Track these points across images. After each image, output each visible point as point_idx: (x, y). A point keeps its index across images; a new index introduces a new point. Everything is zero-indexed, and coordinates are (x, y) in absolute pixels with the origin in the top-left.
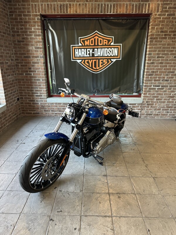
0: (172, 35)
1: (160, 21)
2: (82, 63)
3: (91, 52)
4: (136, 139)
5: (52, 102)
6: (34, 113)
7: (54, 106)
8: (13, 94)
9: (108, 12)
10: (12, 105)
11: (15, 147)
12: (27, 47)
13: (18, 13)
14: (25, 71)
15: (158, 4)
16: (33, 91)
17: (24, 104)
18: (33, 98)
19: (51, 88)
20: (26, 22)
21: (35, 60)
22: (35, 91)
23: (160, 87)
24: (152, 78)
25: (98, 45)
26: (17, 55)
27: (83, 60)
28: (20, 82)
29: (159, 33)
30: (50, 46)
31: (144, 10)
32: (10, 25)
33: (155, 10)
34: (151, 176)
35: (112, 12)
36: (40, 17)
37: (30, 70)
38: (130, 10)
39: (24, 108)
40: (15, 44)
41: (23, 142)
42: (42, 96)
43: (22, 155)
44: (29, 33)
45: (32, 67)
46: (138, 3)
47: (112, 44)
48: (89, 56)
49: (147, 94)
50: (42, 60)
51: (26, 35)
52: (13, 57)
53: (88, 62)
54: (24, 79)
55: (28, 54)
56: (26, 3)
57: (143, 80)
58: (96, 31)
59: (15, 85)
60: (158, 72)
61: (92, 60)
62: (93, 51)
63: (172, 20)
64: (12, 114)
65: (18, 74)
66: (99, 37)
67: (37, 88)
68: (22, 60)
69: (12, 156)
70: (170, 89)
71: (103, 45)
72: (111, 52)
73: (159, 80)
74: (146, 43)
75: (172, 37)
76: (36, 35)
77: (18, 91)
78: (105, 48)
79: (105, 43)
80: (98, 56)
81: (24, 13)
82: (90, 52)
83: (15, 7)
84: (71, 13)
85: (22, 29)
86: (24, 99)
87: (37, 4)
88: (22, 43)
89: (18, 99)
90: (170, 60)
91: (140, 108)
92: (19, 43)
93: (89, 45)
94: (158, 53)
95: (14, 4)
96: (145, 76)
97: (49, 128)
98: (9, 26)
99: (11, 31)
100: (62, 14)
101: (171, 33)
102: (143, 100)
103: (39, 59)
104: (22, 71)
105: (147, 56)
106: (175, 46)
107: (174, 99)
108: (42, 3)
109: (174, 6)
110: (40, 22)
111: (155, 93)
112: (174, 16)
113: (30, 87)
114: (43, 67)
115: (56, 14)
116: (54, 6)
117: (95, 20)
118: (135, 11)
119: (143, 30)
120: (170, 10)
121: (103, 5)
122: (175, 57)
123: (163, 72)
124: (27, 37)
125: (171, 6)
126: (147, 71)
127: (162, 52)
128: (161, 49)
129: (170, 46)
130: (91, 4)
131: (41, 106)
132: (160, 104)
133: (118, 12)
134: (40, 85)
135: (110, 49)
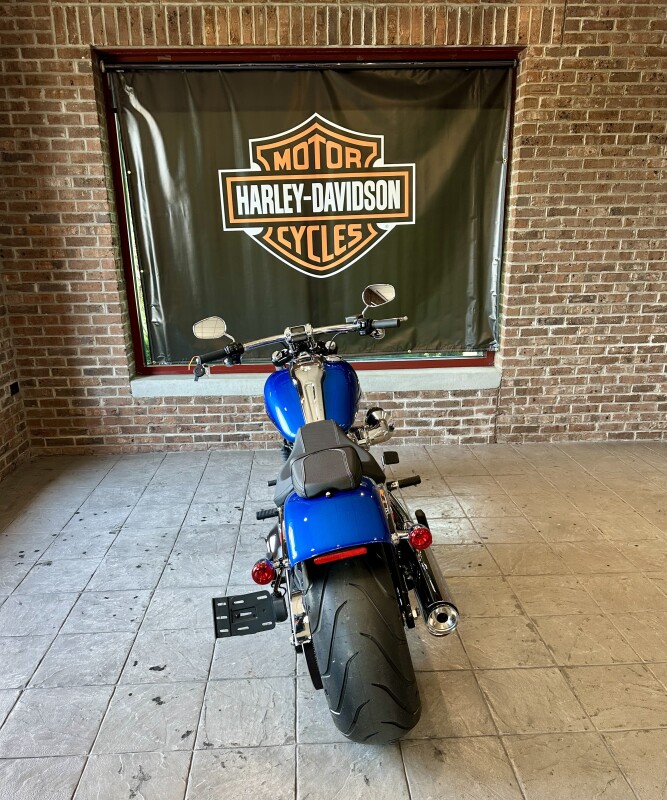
0: (601, 128)
1: (555, 77)
2: (266, 237)
3: (298, 195)
4: (484, 525)
5: (152, 396)
6: (80, 442)
7: (162, 411)
9: (357, 41)
11: (13, 578)
12: (43, 180)
14: (37, 277)
15: (546, 9)
16: (73, 352)
17: (40, 408)
18: (74, 382)
19: (146, 339)
20: (34, 81)
21: (77, 232)
22: (82, 353)
23: (562, 324)
24: (533, 291)
25: (324, 169)
26: (2, 212)
27: (270, 229)
28: (20, 320)
29: (551, 119)
30: (134, 173)
31: (494, 34)
33: (535, 33)
34: (553, 661)
35: (374, 41)
36: (90, 62)
37: (57, 271)
38: (443, 31)
39: (37, 423)
41: (45, 559)
42: (109, 371)
43: (42, 611)
44: (47, 123)
45: (67, 260)
46: (469, 7)
48: (291, 211)
49: (515, 354)
50: (107, 232)
51: (35, 131)
53: (288, 236)
54: (36, 307)
55: (46, 206)
56: (32, 5)
58: (316, 114)
60: (553, 266)
61: (303, 228)
62: (307, 191)
63: (599, 71)
65: (8, 288)
67: (91, 341)
68: (24, 229)
70: (602, 331)
71: (343, 170)
72: (374, 193)
73: (561, 299)
74: (505, 161)
75: (601, 134)
76: (78, 133)
77: (11, 354)
78: (352, 180)
79: (353, 160)
80: (326, 210)
81: (23, 43)
82: (294, 197)
84: (214, 43)
85: (18, 107)
86: (38, 387)
87: (77, 9)
88: (20, 164)
89: (14, 389)
90: (597, 223)
91: (491, 406)
92: (11, 164)
93: (289, 168)
94: (551, 198)
96: (506, 285)
97: (146, 496)
100: (181, 47)
101: (597, 122)
102: (503, 375)
103: (96, 228)
104: (25, 277)
105: (512, 208)
106: (614, 170)
107: (618, 370)
108: (97, 4)
109: (604, 19)
110: (92, 82)
111: (546, 347)
112: (608, 58)
113: (63, 337)
114: (111, 259)
115: (155, 47)
116: (144, 16)
117: (309, 73)
118: (462, 35)
119: (494, 111)
120: (593, 32)
121: (340, 14)
122: (615, 211)
123: (574, 268)
124: (43, 139)
125: (593, 19)
126: (514, 264)
127: (565, 192)
128: (561, 183)
129: (595, 170)
130: (293, 8)
131: (107, 411)
132: (564, 387)
133: (398, 42)
134: (103, 331)
135: (370, 183)
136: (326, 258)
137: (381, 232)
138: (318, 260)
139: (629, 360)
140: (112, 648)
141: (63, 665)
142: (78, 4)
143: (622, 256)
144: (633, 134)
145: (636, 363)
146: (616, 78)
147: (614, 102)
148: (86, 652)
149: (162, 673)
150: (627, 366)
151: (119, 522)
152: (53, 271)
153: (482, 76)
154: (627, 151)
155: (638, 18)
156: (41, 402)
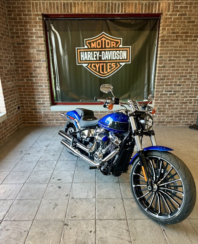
1: (171, 22)
2: (89, 67)
5: (56, 111)
6: (36, 123)
7: (59, 115)
8: (13, 101)
9: (115, 12)
10: (13, 114)
11: (20, 157)
12: (28, 50)
13: (17, 12)
14: (25, 77)
15: (169, 3)
16: (35, 98)
17: (25, 113)
18: (35, 106)
19: (55, 95)
20: (26, 22)
21: (37, 65)
22: (37, 98)
23: (172, 92)
24: (164, 83)
25: (105, 48)
26: (16, 59)
27: (90, 64)
28: (20, 89)
29: (170, 34)
30: (53, 48)
31: (154, 10)
32: (9, 26)
33: (165, 9)
35: (120, 12)
36: (41, 17)
37: (31, 75)
38: (140, 9)
39: (25, 118)
40: (14, 47)
41: (28, 152)
42: (45, 104)
43: (28, 165)
44: (29, 34)
45: (34, 72)
46: (147, 2)
47: (121, 46)
48: (96, 59)
49: (158, 101)
50: (45, 64)
51: (26, 37)
52: (12, 61)
53: (95, 66)
54: (25, 85)
55: (29, 57)
56: (26, 2)
57: (154, 85)
58: (103, 32)
59: (15, 92)
60: (169, 76)
61: (99, 64)
62: (100, 54)
63: (184, 20)
64: (13, 123)
65: (18, 80)
66: (107, 39)
67: (40, 95)
68: (22, 64)
69: (17, 166)
70: (183, 94)
71: (111, 48)
72: (119, 55)
73: (171, 85)
74: (156, 45)
75: (184, 38)
76: (38, 37)
77: (18, 98)
78: (113, 51)
79: (113, 45)
81: (23, 12)
82: (97, 55)
83: (14, 5)
84: (76, 12)
85: (22, 30)
86: (25, 108)
87: (38, 3)
88: (22, 45)
89: (19, 108)
90: (182, 63)
92: (19, 46)
94: (169, 56)
95: (13, 2)
96: (156, 81)
97: (55, 138)
98: (8, 27)
99: (10, 33)
100: (66, 13)
101: (183, 35)
102: (155, 106)
103: (42, 63)
104: (22, 77)
105: (158, 59)
106: (187, 48)
107: (188, 105)
108: (44, 1)
109: (185, 6)
110: (42, 23)
111: (167, 98)
112: (186, 17)
113: (32, 94)
114: (46, 72)
115: (59, 13)
116: (57, 4)
117: (102, 20)
118: (145, 10)
119: (153, 32)
120: (182, 9)
121: (111, 4)
122: (187, 60)
123: (175, 76)
124: (28, 39)
125: (182, 5)
126: (158, 75)
127: (173, 55)
128: (172, 52)
129: (182, 48)
130: (98, 2)
131: (44, 115)
132: (172, 110)
133: (127, 12)
134: (43, 92)
135: (118, 52)
136: (105, 73)
137: (121, 65)
138: (103, 73)
139: (191, 103)
140: (47, 175)
141: (34, 179)
142: (39, 1)
143: (189, 73)
144: (193, 38)
145: (193, 104)
146: (189, 22)
147: (188, 29)
148: (40, 175)
149: (60, 181)
150: (190, 104)
151: (48, 144)
152: (30, 75)
153: (150, 22)
154: (191, 43)
155: (195, 5)
156: (26, 112)
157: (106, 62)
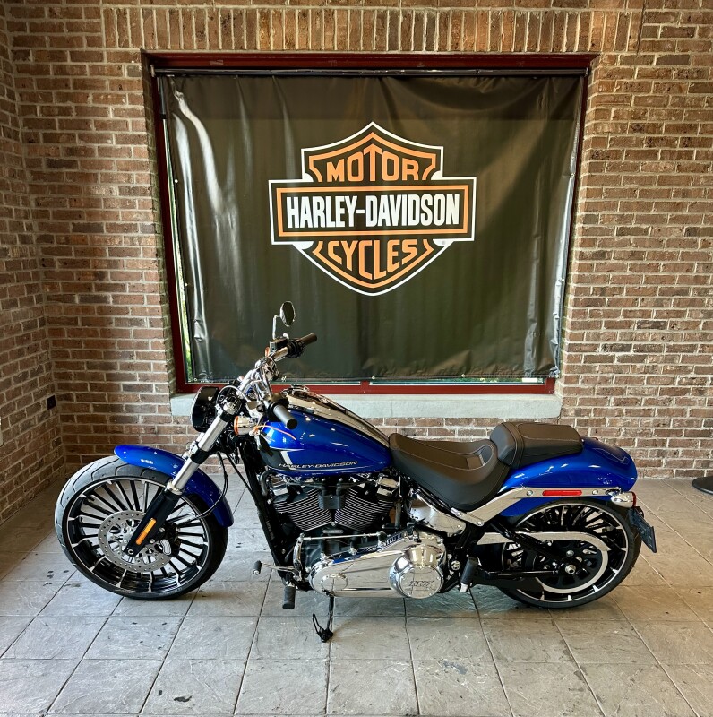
0: (678, 142)
1: (630, 87)
2: (316, 252)
8: (30, 379)
9: (418, 47)
10: (27, 425)
11: (41, 600)
12: (88, 188)
13: (47, 44)
14: (79, 288)
15: (622, 15)
16: (112, 367)
17: (77, 424)
18: (113, 398)
19: (188, 355)
20: (82, 85)
21: (120, 242)
22: (122, 368)
23: (629, 351)
24: (598, 315)
25: (379, 182)
26: (45, 220)
27: (321, 243)
28: (60, 332)
29: (624, 132)
30: (181, 182)
31: (565, 40)
32: (17, 96)
33: (609, 40)
35: (436, 47)
36: (139, 65)
37: (98, 282)
38: (510, 37)
39: (73, 439)
40: (38, 176)
41: (74, 580)
42: (149, 388)
43: (68, 634)
44: (94, 129)
45: (109, 270)
46: (539, 12)
47: (438, 176)
48: (342, 224)
49: (577, 382)
50: (151, 242)
51: (81, 137)
52: (30, 227)
53: (339, 251)
54: (77, 318)
56: (83, 7)
57: (562, 323)
58: (373, 124)
59: (40, 342)
60: (621, 289)
61: (354, 243)
62: (360, 204)
63: (678, 81)
64: (26, 462)
65: (49, 298)
66: (385, 149)
67: (131, 357)
68: (67, 238)
69: (25, 637)
70: (672, 360)
71: (399, 182)
72: (431, 208)
73: (628, 325)
74: (573, 175)
75: (678, 149)
76: (125, 139)
77: (49, 367)
78: (408, 193)
79: (410, 172)
80: (380, 224)
81: (72, 45)
82: (346, 210)
83: (37, 21)
84: (269, 48)
85: (65, 111)
86: (75, 402)
87: (128, 11)
88: (65, 170)
89: (51, 402)
90: (670, 244)
92: (55, 171)
93: (342, 179)
94: (622, 216)
95: (33, 7)
96: (570, 308)
98: (14, 99)
99: (21, 122)
100: (234, 52)
101: (673, 136)
102: (563, 403)
103: (139, 238)
104: (66, 287)
105: (578, 226)
106: (691, 188)
107: (688, 402)
108: (149, 6)
109: (685, 26)
110: (141, 86)
111: (611, 375)
112: (688, 67)
113: (102, 350)
114: (155, 271)
115: (207, 51)
116: (197, 18)
117: (367, 80)
118: (530, 42)
119: (562, 123)
120: (672, 39)
121: (401, 18)
122: (690, 232)
123: (644, 292)
124: (89, 145)
125: (673, 25)
126: (579, 285)
127: (637, 210)
128: (633, 200)
129: (670, 187)
130: (352, 11)
131: (146, 428)
132: (629, 419)
133: (462, 48)
134: (144, 345)
135: (427, 197)
136: (378, 275)
137: (437, 248)
138: (369, 276)
139: (701, 392)
140: (136, 676)
141: (85, 691)
142: (129, 6)
143: (697, 280)
145: (709, 396)
146: (696, 89)
147: (693, 114)
148: (111, 679)
149: (186, 704)
150: (699, 398)
152: (96, 282)
153: (551, 84)
154: (706, 167)
156: (78, 417)
157: (382, 236)
